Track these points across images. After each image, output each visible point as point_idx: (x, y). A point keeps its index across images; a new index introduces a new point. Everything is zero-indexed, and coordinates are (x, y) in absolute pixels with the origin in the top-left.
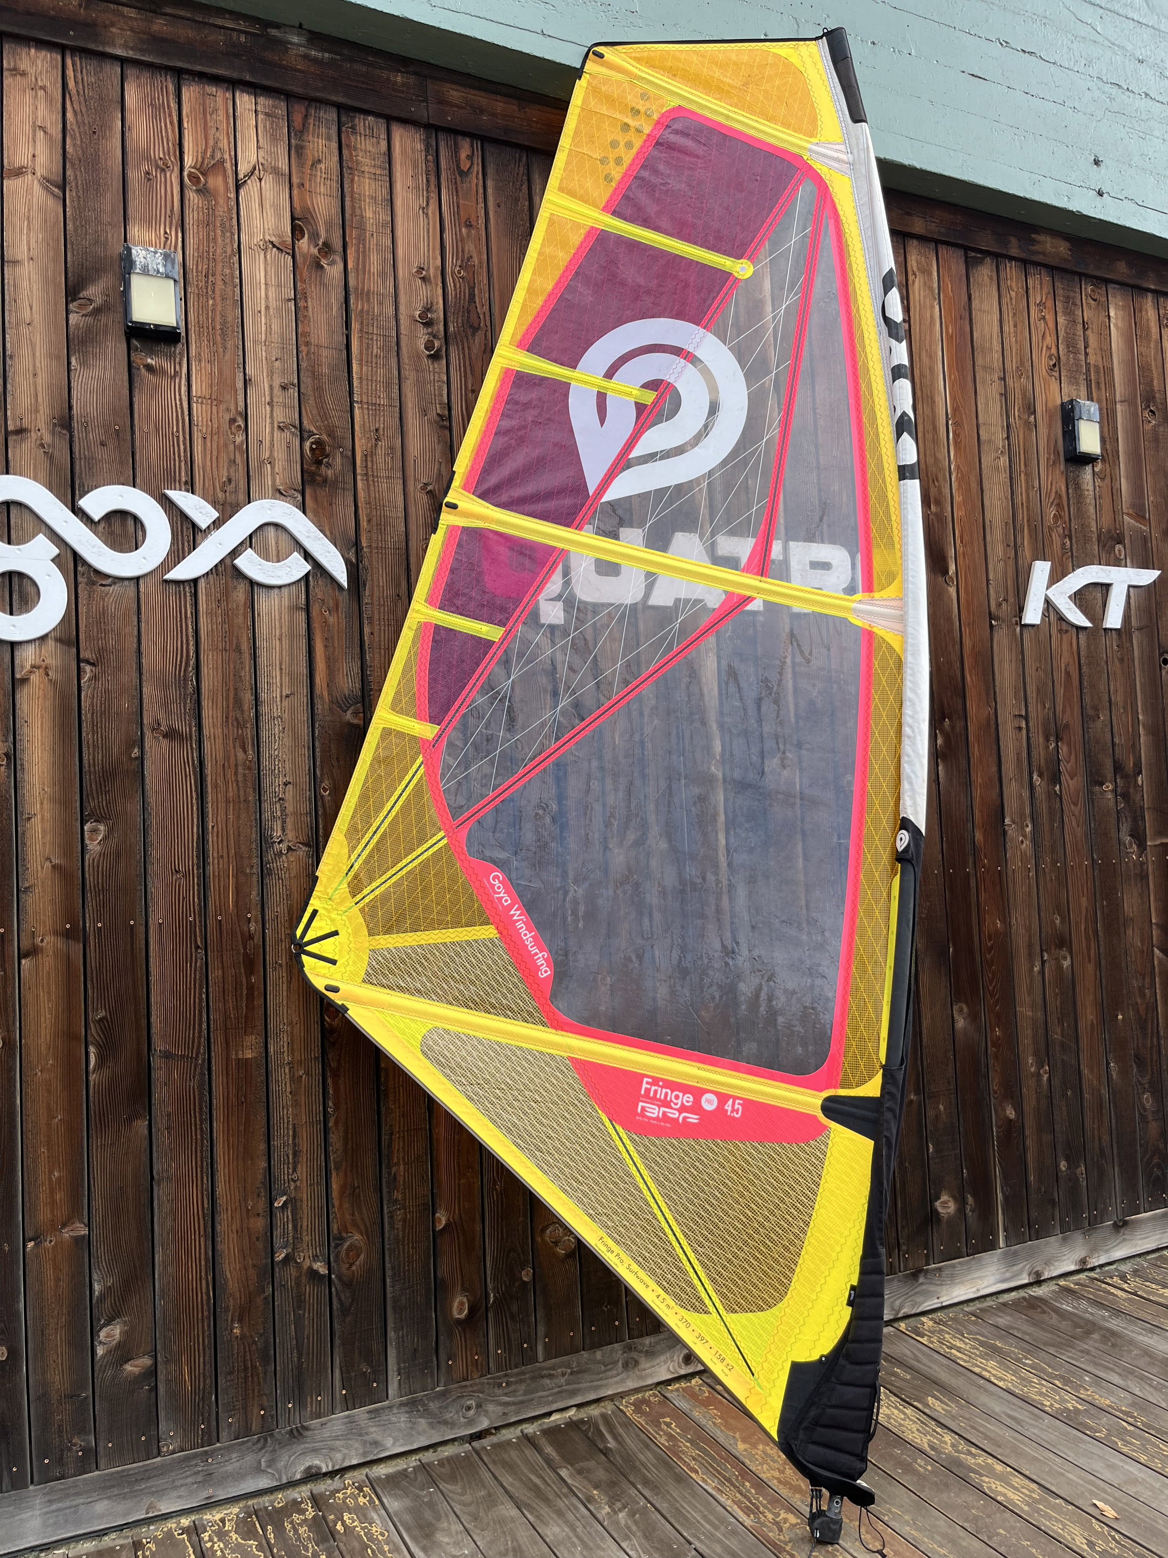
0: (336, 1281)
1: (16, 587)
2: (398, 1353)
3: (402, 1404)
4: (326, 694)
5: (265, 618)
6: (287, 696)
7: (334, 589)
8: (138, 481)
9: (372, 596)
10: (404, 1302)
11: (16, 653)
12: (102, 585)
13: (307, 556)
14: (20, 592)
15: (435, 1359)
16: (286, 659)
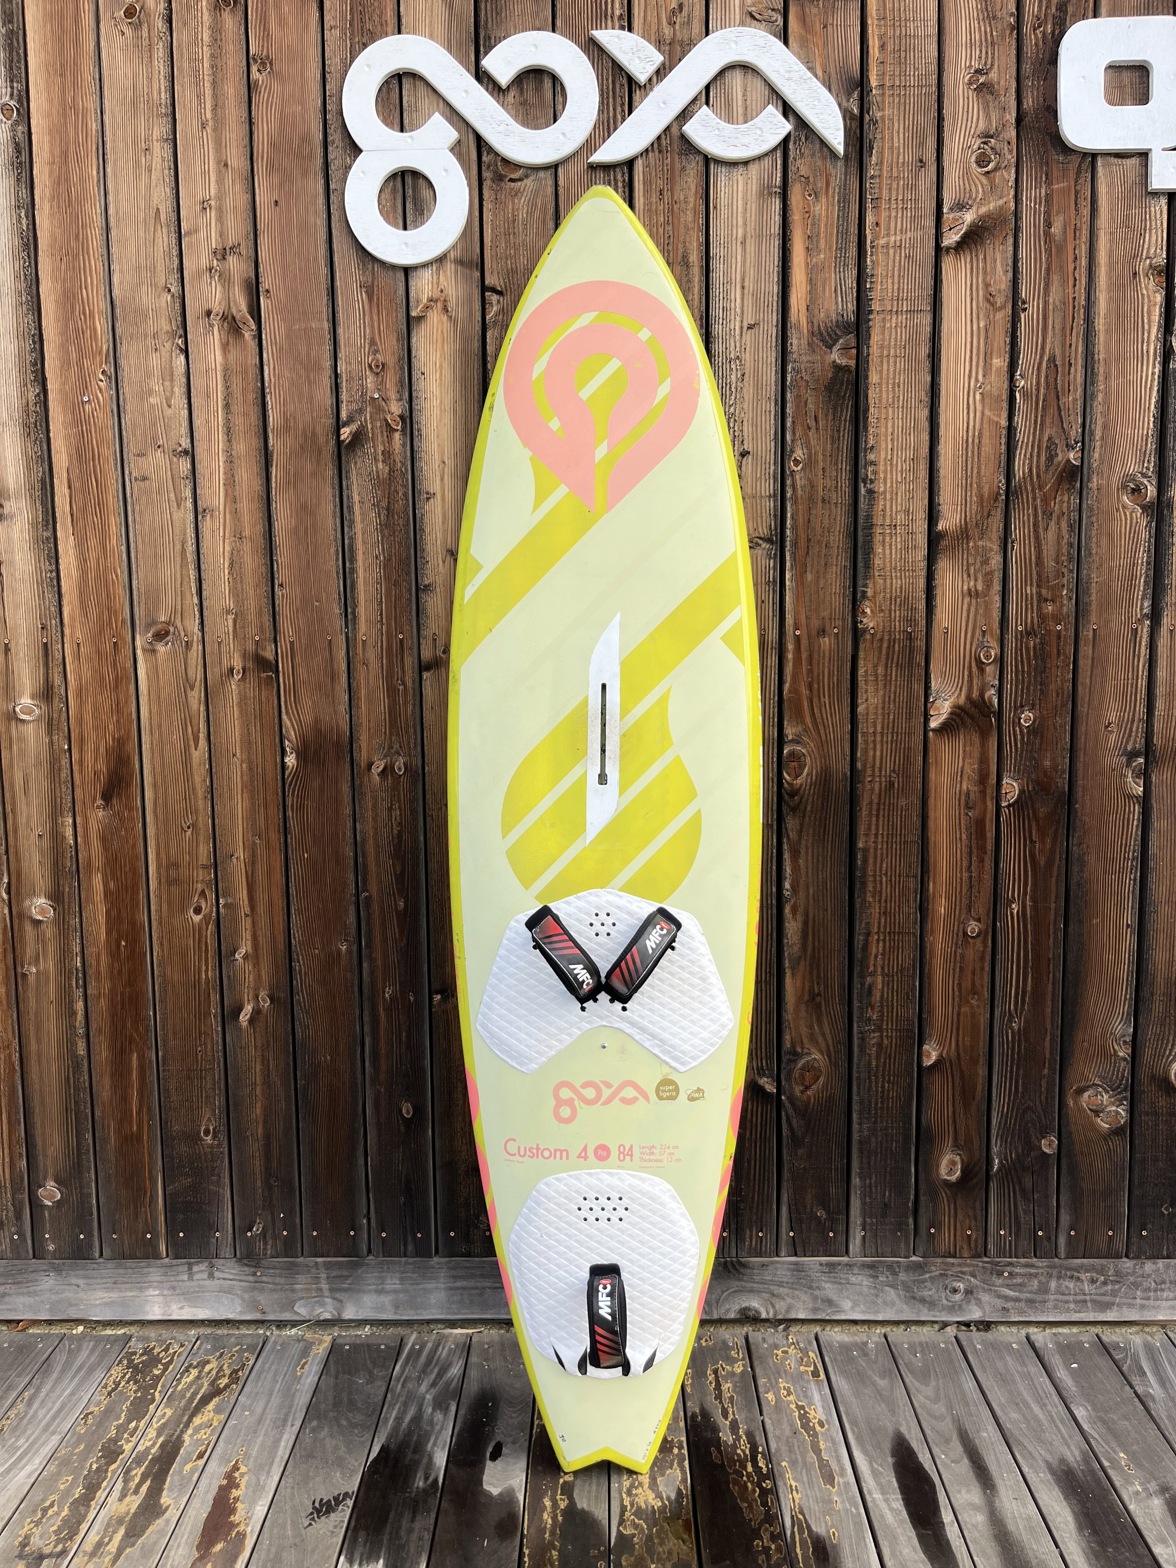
0: (787, 1104)
1: (409, 192)
2: (864, 1203)
3: (864, 1266)
4: (804, 321)
5: (723, 212)
6: (750, 327)
7: (824, 159)
8: (559, 23)
9: (880, 163)
10: (873, 1145)
11: (412, 283)
12: (512, 180)
13: (787, 110)
14: (414, 198)
15: (911, 1221)
16: (751, 273)
